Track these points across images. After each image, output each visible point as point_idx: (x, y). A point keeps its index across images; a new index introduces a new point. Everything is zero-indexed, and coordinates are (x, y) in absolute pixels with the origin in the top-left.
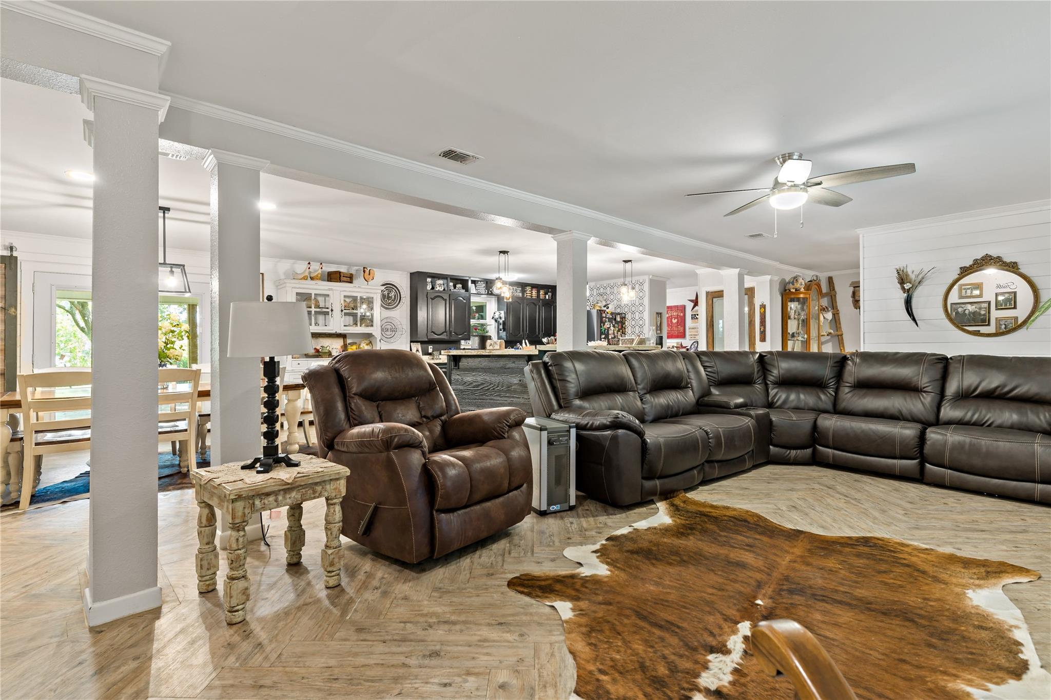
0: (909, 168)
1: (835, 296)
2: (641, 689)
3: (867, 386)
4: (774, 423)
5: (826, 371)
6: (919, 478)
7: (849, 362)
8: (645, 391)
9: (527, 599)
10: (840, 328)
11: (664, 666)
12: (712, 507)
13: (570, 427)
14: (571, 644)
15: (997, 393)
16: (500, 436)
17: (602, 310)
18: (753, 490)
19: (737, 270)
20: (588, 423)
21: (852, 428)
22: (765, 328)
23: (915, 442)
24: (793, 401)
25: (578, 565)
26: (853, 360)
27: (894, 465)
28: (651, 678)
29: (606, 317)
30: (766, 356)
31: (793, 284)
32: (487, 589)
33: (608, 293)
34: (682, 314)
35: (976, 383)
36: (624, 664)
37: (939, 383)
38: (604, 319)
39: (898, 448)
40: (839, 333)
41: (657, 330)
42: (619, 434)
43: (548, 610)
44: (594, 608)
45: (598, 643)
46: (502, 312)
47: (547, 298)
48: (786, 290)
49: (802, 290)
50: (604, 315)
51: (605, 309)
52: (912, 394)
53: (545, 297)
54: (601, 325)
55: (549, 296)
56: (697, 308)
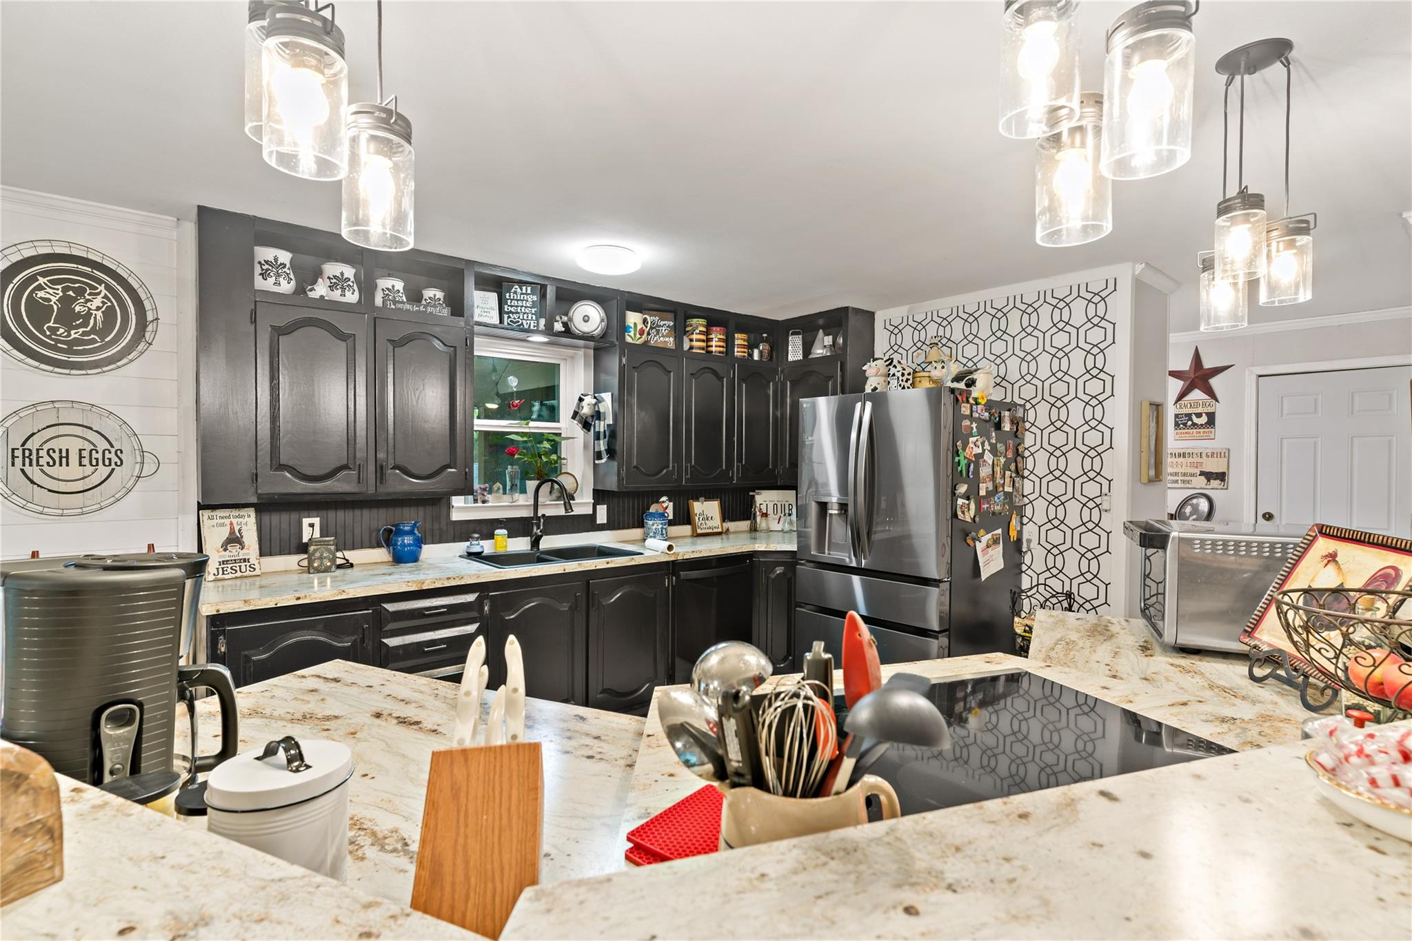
17: (959, 393)
29: (970, 418)
33: (957, 336)
38: (966, 423)
46: (607, 397)
47: (756, 357)
50: (964, 410)
51: (962, 385)
53: (751, 355)
54: (954, 445)
55: (761, 353)
56: (1197, 395)
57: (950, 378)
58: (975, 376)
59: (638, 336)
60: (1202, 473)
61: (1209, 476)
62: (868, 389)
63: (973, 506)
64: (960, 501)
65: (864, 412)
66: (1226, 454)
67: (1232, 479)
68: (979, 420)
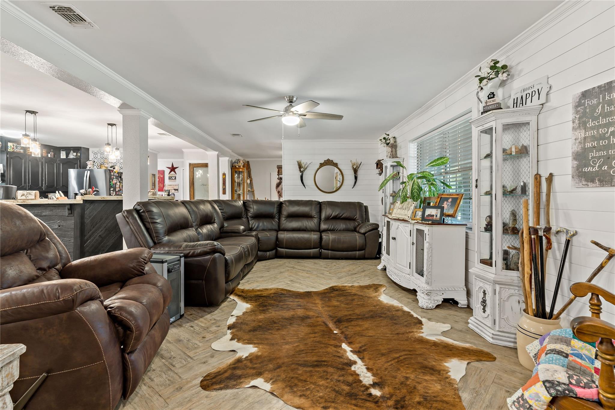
0: (340, 117)
1: (250, 171)
2: (351, 404)
3: (293, 216)
4: (260, 239)
5: (274, 210)
6: (319, 256)
7: (284, 205)
8: (197, 227)
9: (229, 392)
10: (253, 188)
11: (344, 385)
12: (259, 291)
13: (181, 257)
14: (291, 403)
15: (338, 217)
16: (140, 273)
17: (111, 170)
18: (266, 277)
19: (217, 153)
20: (190, 253)
21: (294, 237)
22: (225, 186)
23: (318, 240)
24: (261, 226)
25: (232, 353)
26: (285, 204)
27: (310, 252)
28: (347, 395)
29: (114, 175)
30: (246, 202)
31: (237, 163)
32: (190, 401)
34: (162, 176)
35: (331, 213)
36: (328, 396)
37: (318, 214)
38: (112, 176)
39: (312, 244)
40: (253, 190)
41: (152, 186)
42: (217, 257)
43: (251, 391)
44: (275, 374)
45: (304, 393)
46: (2, 165)
48: (233, 166)
49: (242, 167)
50: (112, 174)
51: (112, 169)
52: (310, 219)
53: (48, 155)
54: (110, 181)
55: (51, 155)
56: (173, 173)
57: (109, 167)
58: (115, 167)
59: (12, 149)
60: (174, 189)
61: (175, 190)
62: (88, 168)
63: (114, 193)
64: (111, 192)
65: (87, 174)
66: (178, 185)
67: (179, 190)
68: (115, 176)
